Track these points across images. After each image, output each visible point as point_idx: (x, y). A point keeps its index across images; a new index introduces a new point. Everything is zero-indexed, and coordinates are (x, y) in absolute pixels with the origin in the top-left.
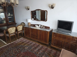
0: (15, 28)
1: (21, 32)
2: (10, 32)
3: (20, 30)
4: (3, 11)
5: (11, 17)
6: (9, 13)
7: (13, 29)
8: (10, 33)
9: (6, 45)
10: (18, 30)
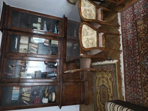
0: (85, 27)
1: (99, 11)
2: (92, 44)
3: (94, 12)
4: (27, 38)
5: (45, 25)
6: (34, 25)
7: (87, 35)
8: (96, 46)
9: (122, 64)
10: (94, 18)
